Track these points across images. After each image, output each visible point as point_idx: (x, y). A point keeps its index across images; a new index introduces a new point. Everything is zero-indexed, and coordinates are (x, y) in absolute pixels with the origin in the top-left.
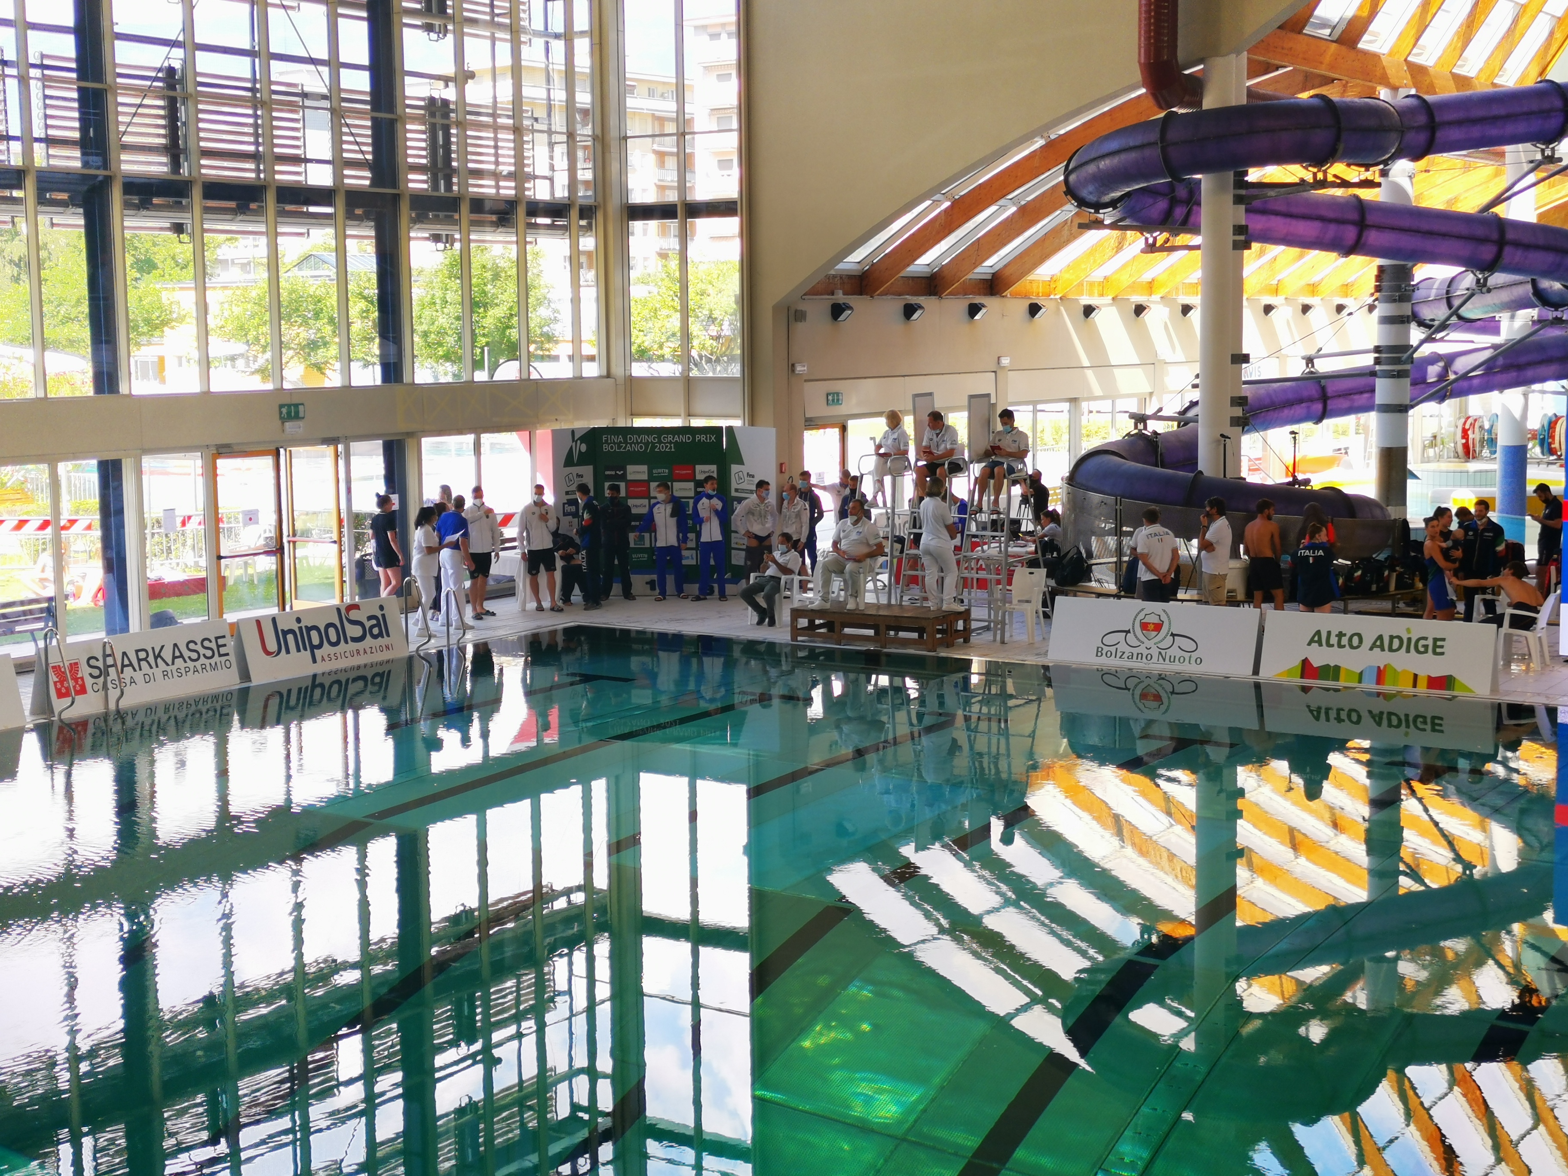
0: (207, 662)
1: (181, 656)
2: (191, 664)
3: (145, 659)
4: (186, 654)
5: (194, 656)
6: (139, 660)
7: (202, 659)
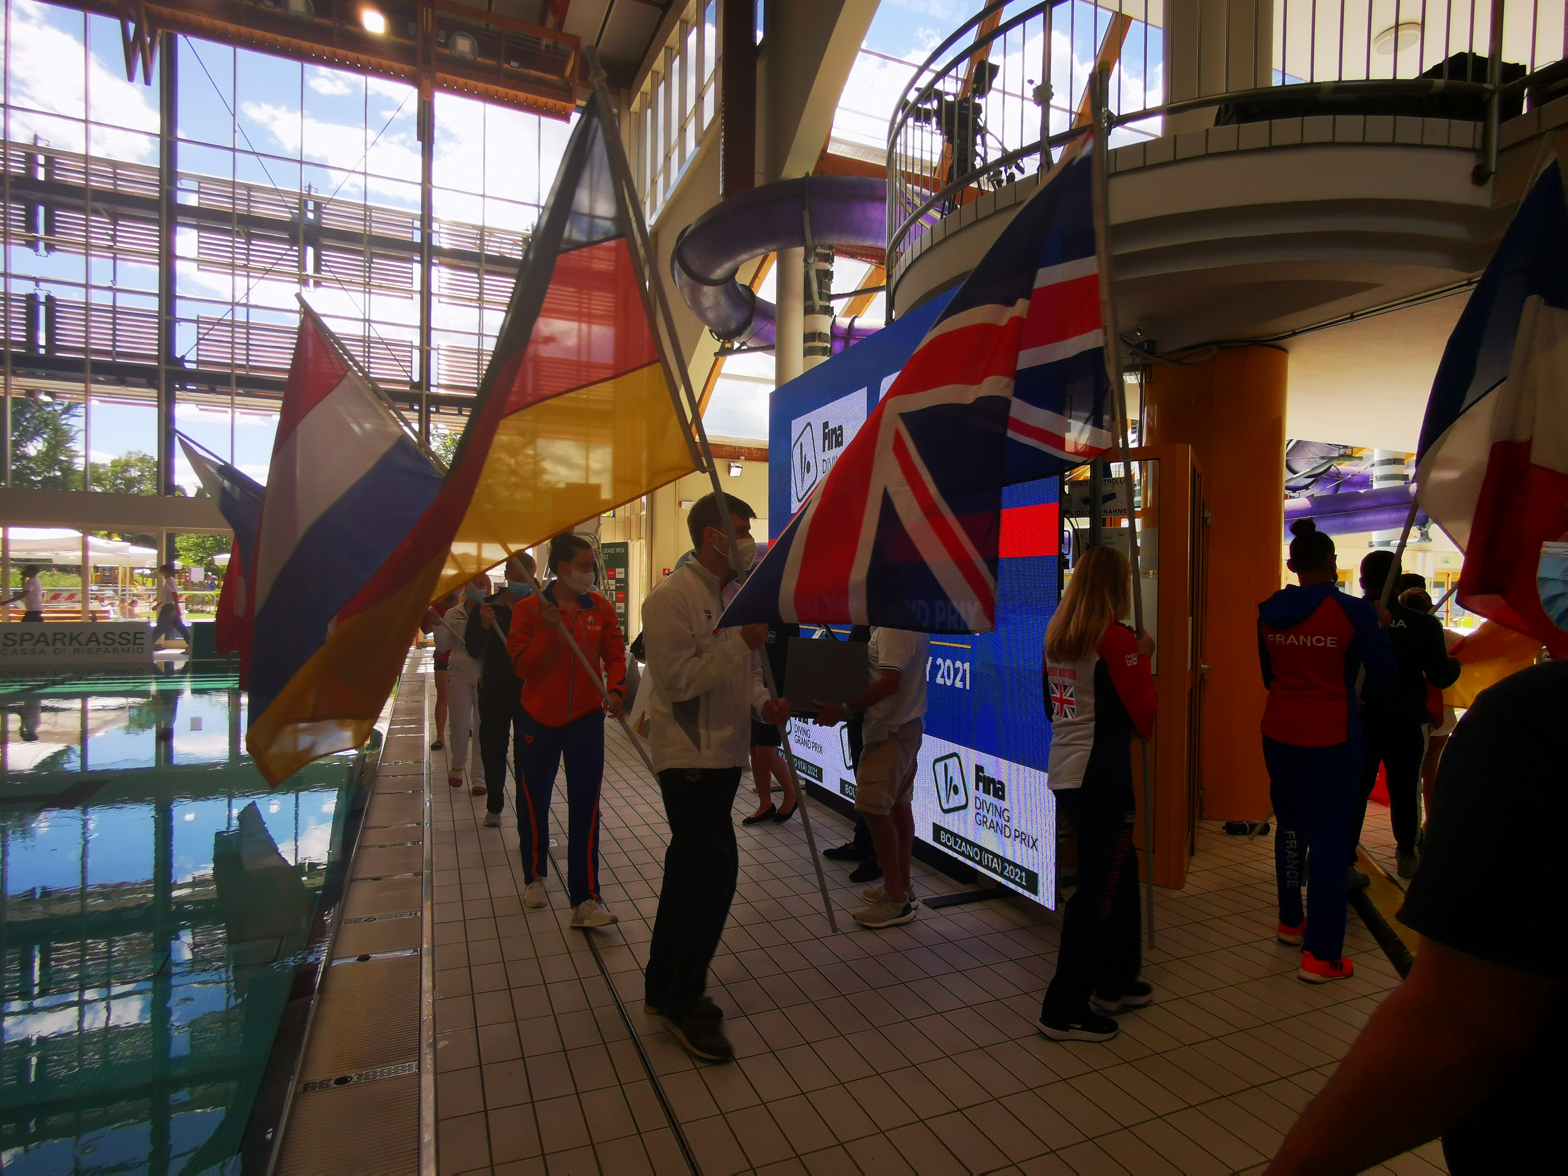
0: (120, 647)
1: (97, 641)
2: (103, 647)
3: (61, 640)
4: (102, 639)
5: (110, 642)
6: (55, 640)
7: (116, 645)
